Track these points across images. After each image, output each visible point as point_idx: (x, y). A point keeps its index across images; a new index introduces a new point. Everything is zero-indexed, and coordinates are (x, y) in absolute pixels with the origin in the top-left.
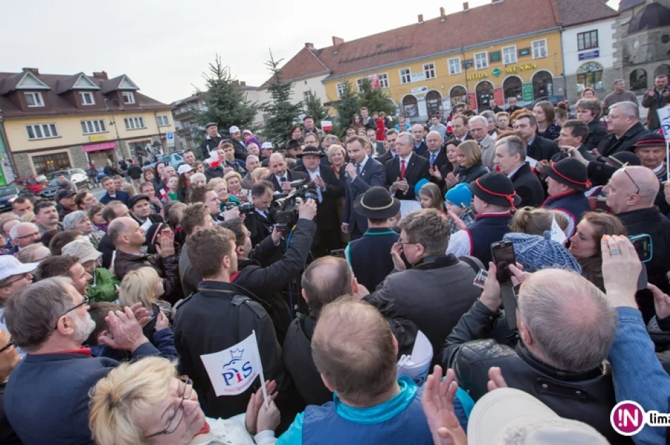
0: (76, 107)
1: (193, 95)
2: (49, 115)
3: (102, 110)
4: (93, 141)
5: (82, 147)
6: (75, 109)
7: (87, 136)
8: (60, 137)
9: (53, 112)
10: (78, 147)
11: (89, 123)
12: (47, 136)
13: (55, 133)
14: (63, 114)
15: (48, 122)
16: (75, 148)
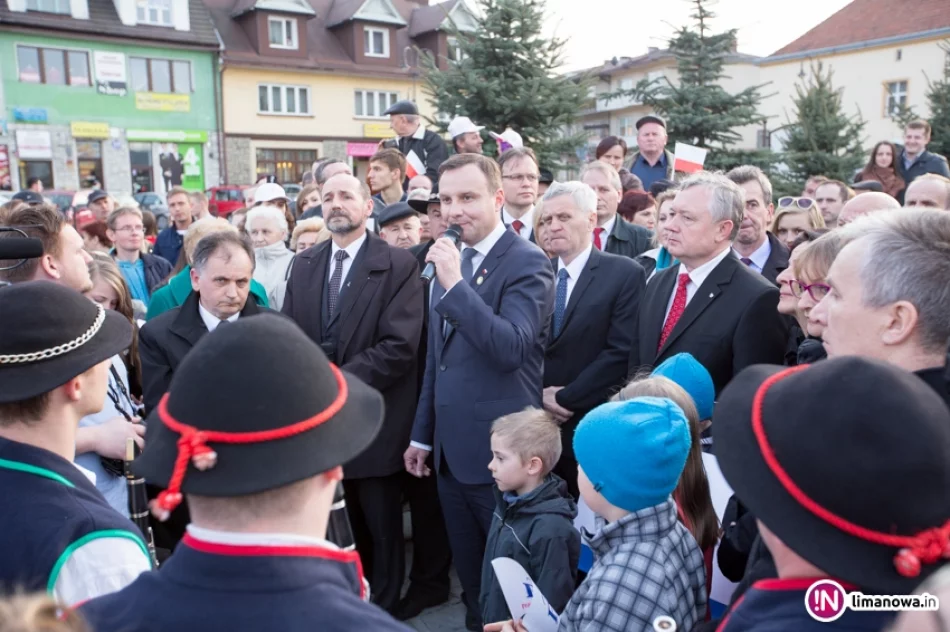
0: (352, 57)
1: (607, 62)
2: (301, 67)
3: (397, 70)
4: (369, 134)
5: (345, 143)
6: (348, 63)
7: (360, 123)
8: (312, 117)
9: (310, 63)
10: (339, 143)
11: (370, 95)
12: (289, 110)
13: (304, 108)
14: (327, 69)
15: (297, 82)
16: (332, 143)
